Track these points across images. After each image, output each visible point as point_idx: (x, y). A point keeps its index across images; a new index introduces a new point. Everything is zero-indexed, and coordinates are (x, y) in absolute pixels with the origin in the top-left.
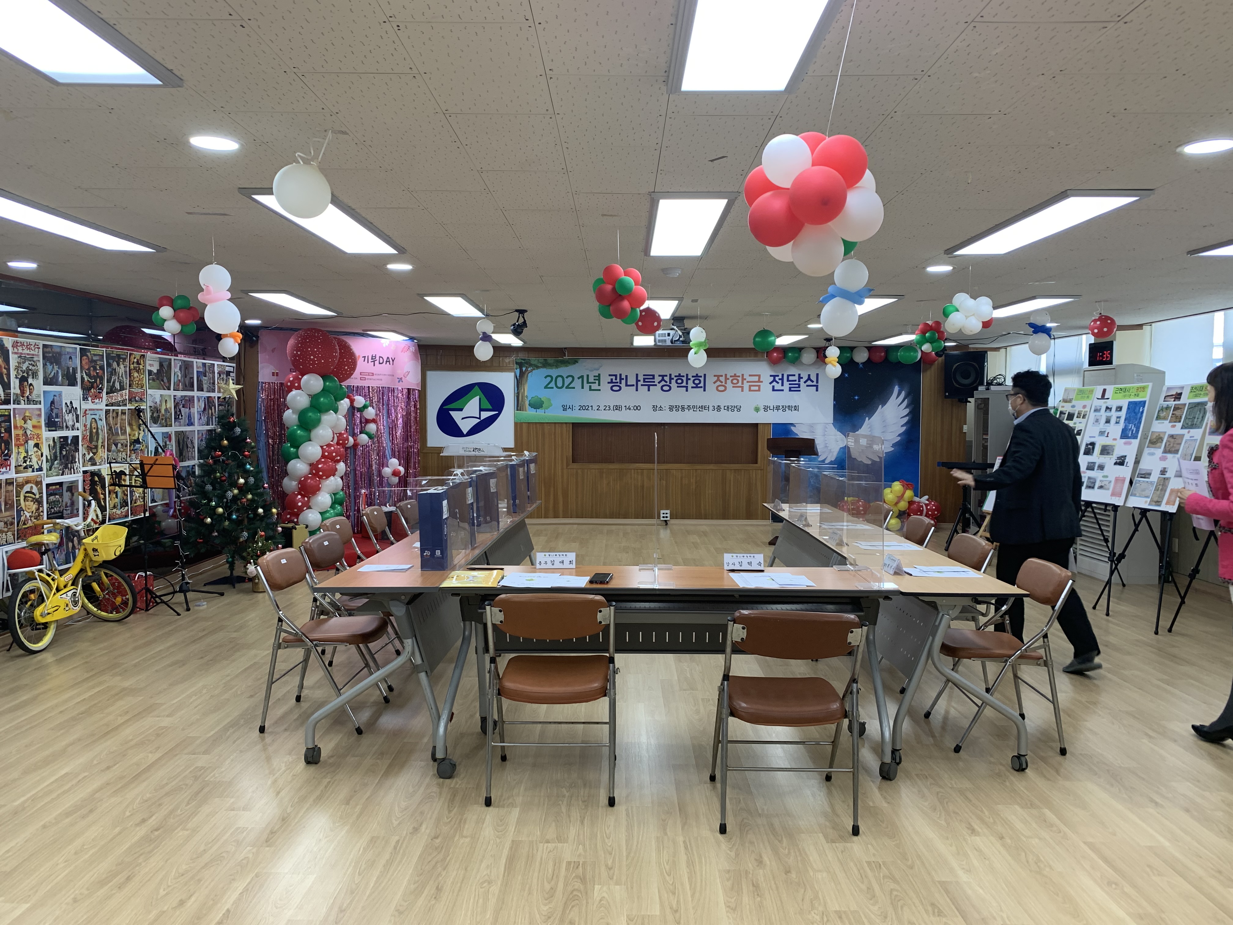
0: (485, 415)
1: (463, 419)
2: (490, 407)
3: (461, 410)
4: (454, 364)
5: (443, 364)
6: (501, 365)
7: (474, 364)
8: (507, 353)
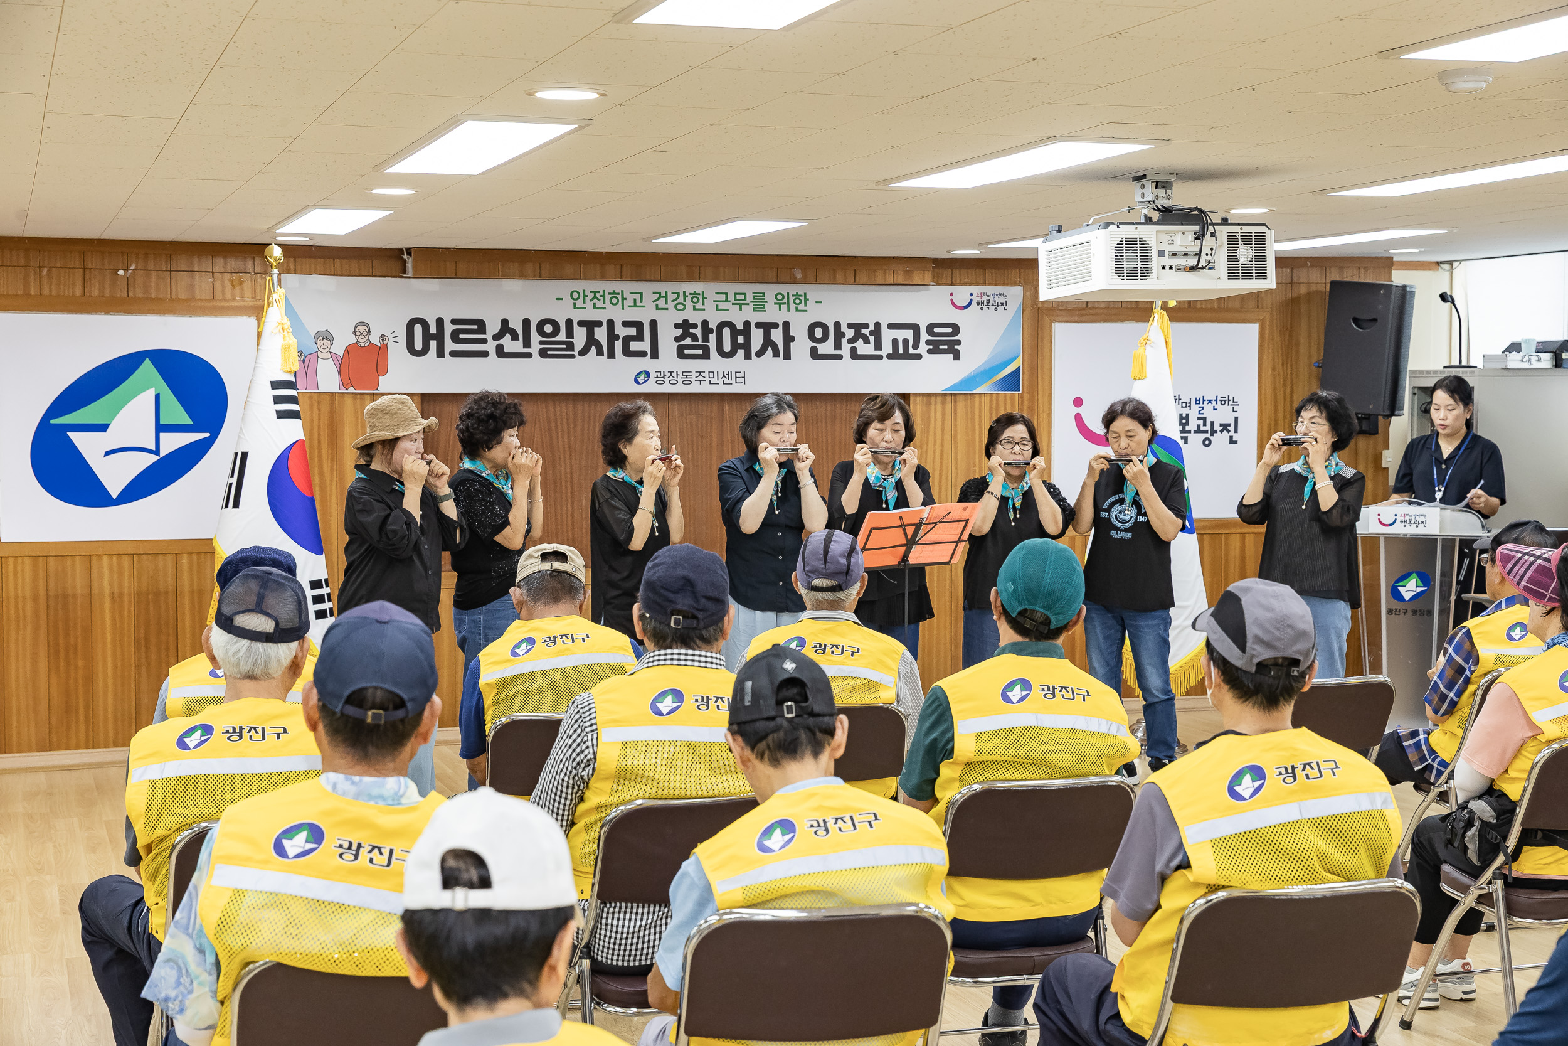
0: (172, 442)
1: (108, 453)
2: (189, 421)
3: (103, 428)
4: (78, 292)
5: (46, 292)
6: (218, 295)
7: (140, 294)
8: (233, 263)
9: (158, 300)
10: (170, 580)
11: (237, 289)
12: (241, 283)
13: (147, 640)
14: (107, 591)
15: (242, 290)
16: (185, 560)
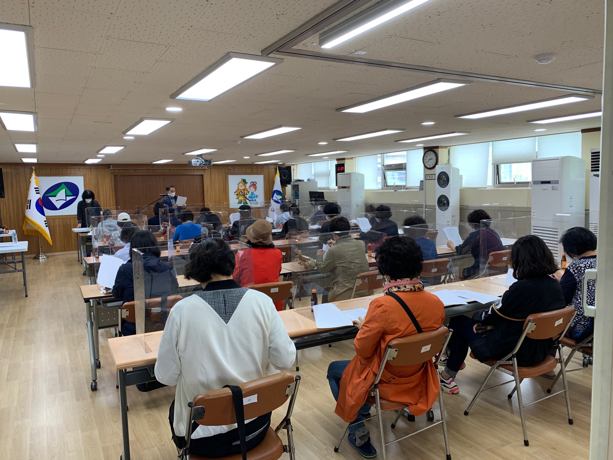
0: (69, 198)
1: (56, 201)
2: (71, 194)
3: (55, 196)
4: (49, 173)
6: (76, 173)
7: (61, 173)
8: (78, 167)
9: (64, 174)
10: (69, 223)
11: (79, 171)
12: (80, 170)
13: (65, 233)
14: (57, 225)
15: (80, 172)
16: (72, 219)
